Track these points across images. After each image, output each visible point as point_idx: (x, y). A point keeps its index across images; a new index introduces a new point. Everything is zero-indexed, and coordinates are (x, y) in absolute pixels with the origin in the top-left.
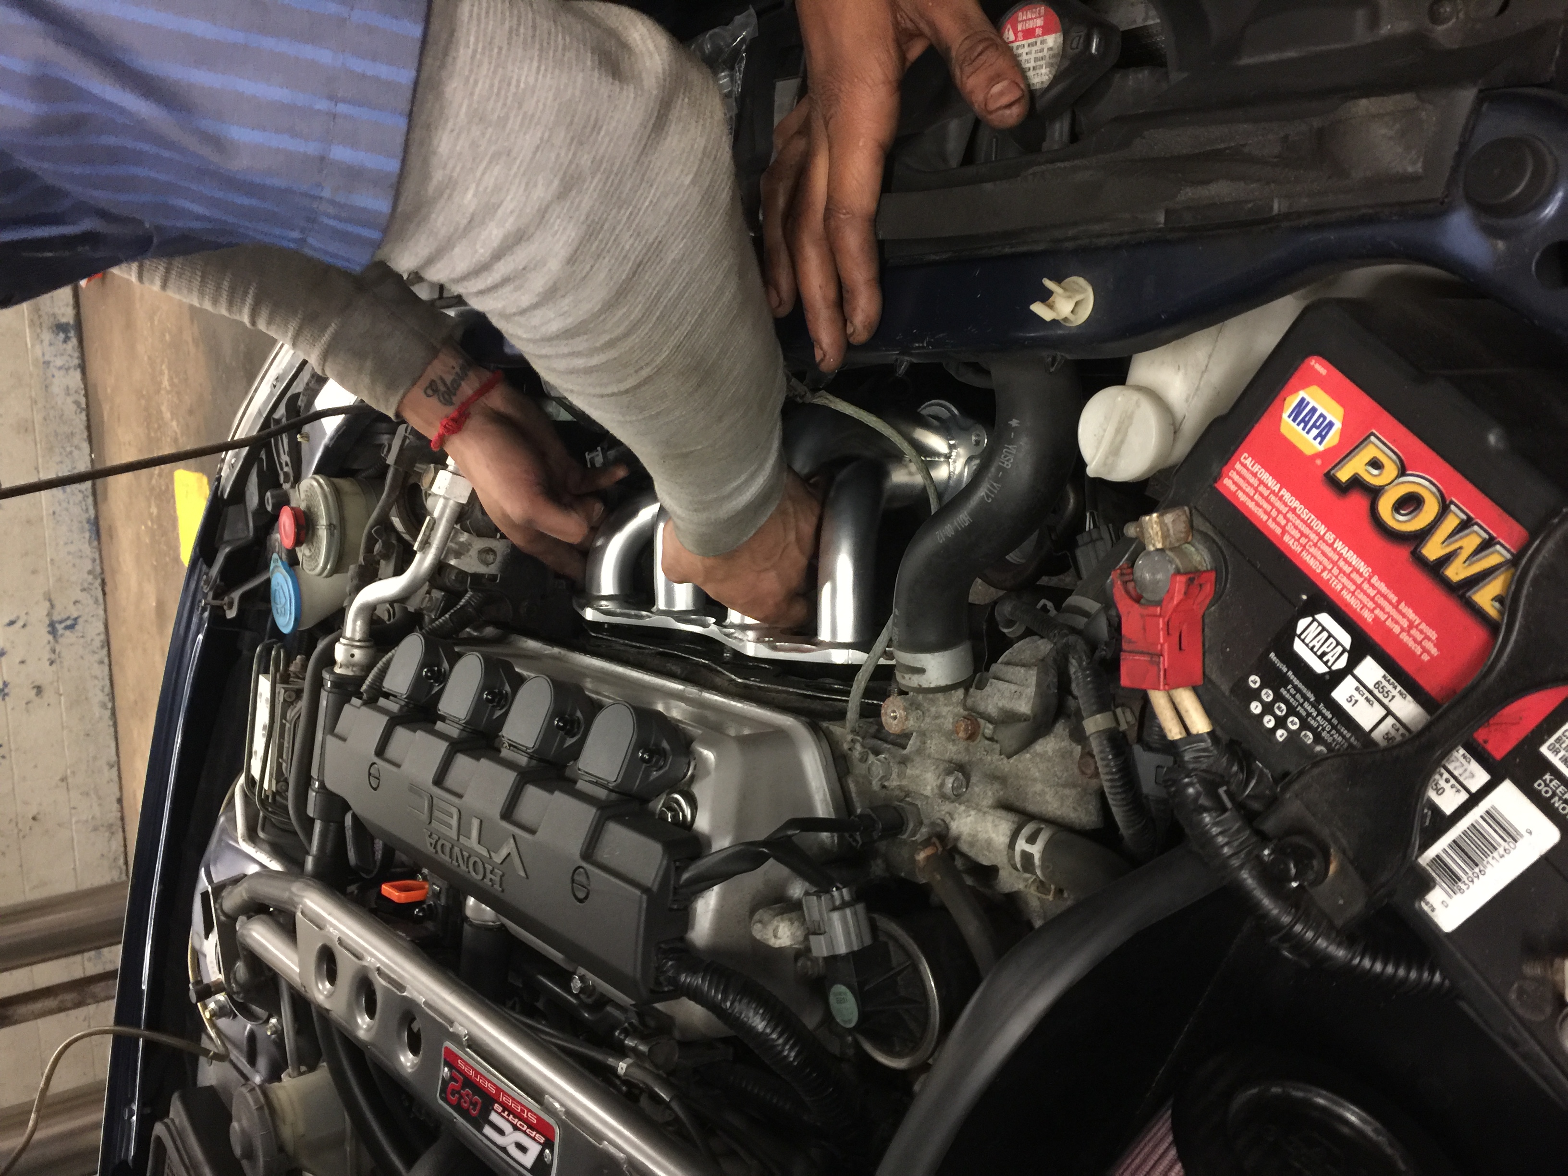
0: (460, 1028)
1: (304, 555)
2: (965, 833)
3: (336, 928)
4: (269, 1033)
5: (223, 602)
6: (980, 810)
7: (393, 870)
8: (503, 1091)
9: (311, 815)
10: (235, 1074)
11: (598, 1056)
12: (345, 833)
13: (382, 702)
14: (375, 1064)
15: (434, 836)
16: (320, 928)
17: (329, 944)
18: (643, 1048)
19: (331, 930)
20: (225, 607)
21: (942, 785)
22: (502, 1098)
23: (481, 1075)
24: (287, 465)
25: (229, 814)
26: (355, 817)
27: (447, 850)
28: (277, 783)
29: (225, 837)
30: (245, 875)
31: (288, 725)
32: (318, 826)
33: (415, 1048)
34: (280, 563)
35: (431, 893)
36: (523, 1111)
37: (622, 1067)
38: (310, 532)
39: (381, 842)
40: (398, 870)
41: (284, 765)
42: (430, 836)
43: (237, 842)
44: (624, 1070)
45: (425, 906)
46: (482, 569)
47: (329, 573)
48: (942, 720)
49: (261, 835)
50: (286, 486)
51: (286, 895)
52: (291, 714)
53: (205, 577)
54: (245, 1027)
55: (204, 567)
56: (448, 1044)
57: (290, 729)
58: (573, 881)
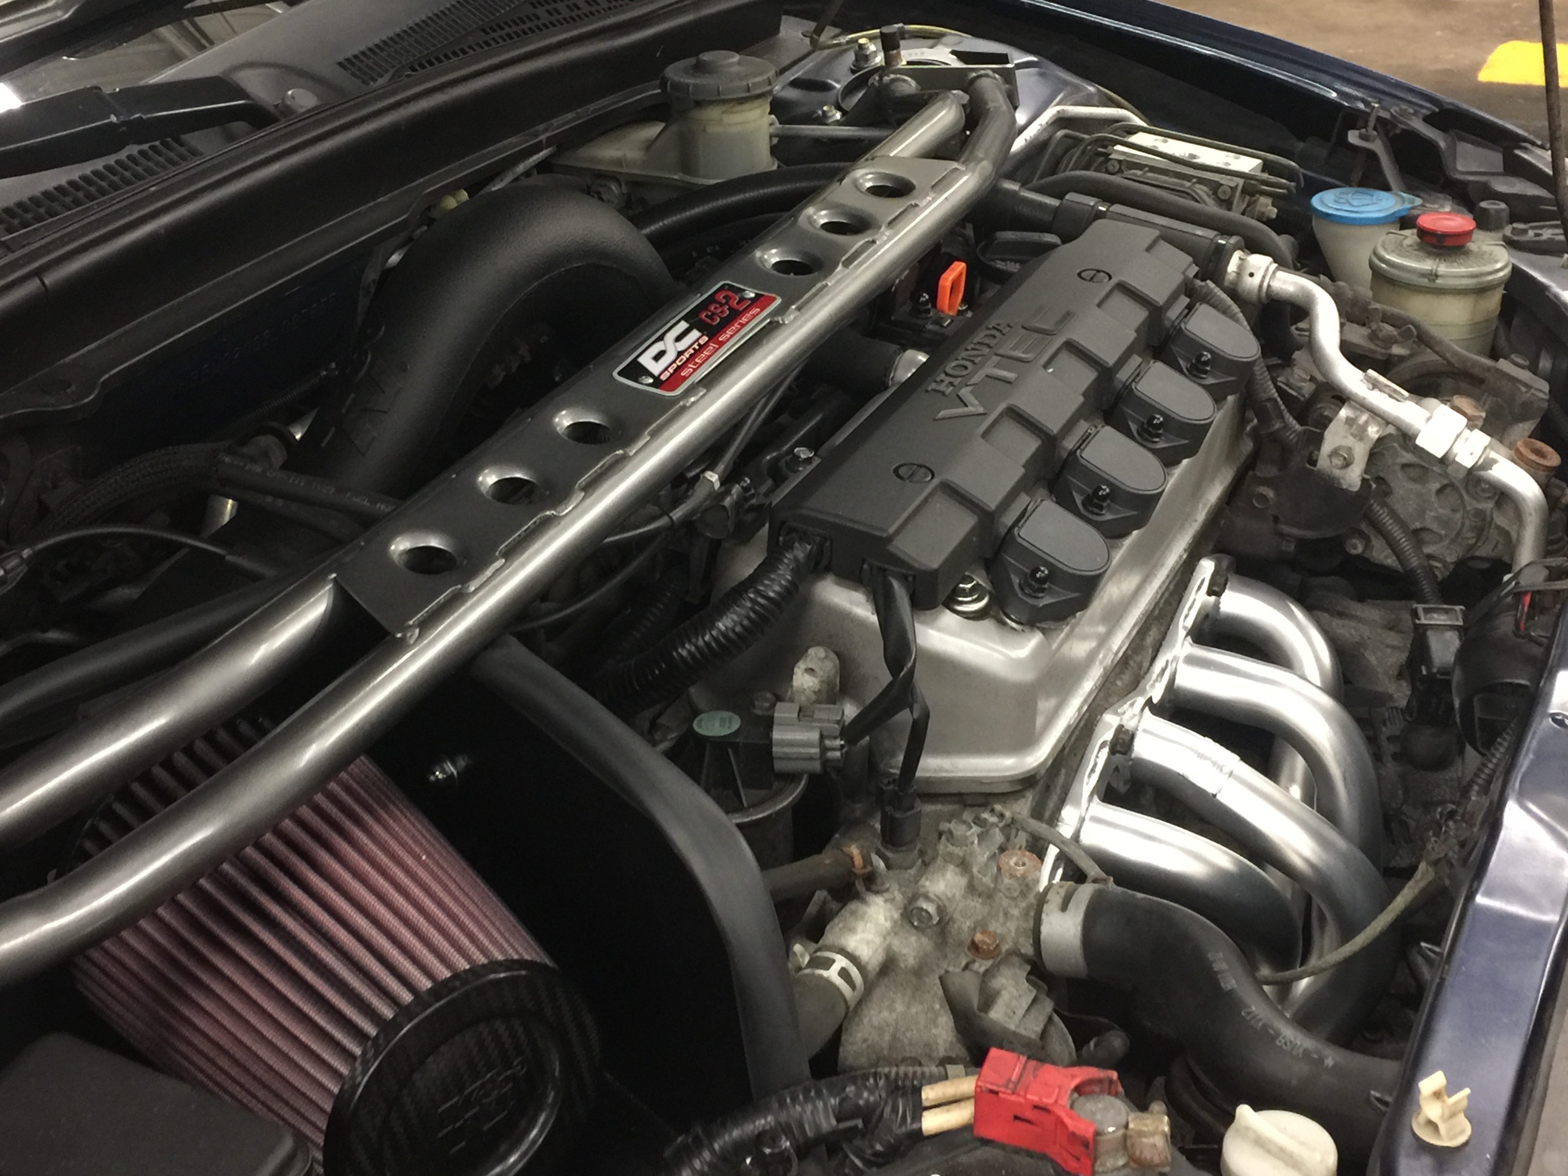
0: (792, 317)
1: (1406, 237)
2: (868, 909)
3: (930, 203)
4: (825, 108)
5: (1370, 128)
6: (889, 934)
7: (979, 280)
8: (718, 349)
9: (1068, 197)
10: (787, 62)
11: (730, 454)
12: (1034, 231)
13: (1184, 301)
14: (773, 221)
15: (1008, 329)
16: (933, 187)
17: (915, 192)
18: (727, 502)
19: (929, 198)
20: (1363, 131)
21: (927, 898)
22: (712, 346)
23: (739, 330)
24: (1537, 235)
25: (1096, 98)
26: (1053, 247)
27: (987, 341)
28: (1120, 162)
29: (1069, 88)
30: (1015, 108)
31: (1188, 184)
32: (1054, 202)
33: (781, 266)
34: (1409, 206)
35: (942, 315)
36: (696, 364)
37: (713, 477)
38: (1435, 250)
39: (1016, 270)
40: (978, 286)
41: (1139, 173)
42: (1009, 326)
43: (1058, 104)
44: (709, 478)
45: (930, 306)
46: (1327, 447)
47: (1377, 266)
48: (1001, 920)
49: (1060, 133)
50: (1508, 231)
51: (980, 154)
52: (1201, 190)
53: (1411, 111)
54: (838, 82)
55: (1426, 112)
56: (778, 301)
57: (1183, 186)
58: (920, 466)
